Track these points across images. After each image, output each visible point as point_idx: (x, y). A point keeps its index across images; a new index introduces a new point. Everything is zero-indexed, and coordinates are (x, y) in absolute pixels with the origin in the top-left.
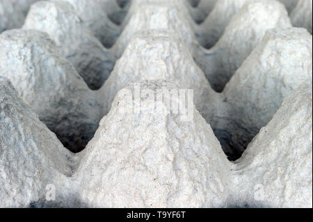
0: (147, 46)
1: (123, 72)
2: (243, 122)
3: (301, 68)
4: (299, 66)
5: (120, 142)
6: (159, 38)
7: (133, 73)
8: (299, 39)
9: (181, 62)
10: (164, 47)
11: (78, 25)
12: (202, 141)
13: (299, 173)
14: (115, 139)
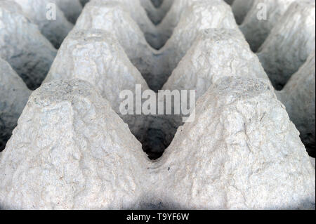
0: (78, 46)
1: (57, 73)
2: (175, 122)
3: (229, 69)
4: (227, 66)
5: (30, 141)
6: (91, 38)
7: (65, 73)
8: (227, 40)
9: (114, 62)
10: (95, 48)
11: (26, 25)
12: (113, 140)
13: (204, 172)
14: (26, 139)
